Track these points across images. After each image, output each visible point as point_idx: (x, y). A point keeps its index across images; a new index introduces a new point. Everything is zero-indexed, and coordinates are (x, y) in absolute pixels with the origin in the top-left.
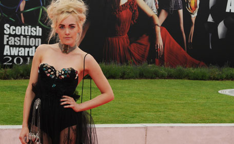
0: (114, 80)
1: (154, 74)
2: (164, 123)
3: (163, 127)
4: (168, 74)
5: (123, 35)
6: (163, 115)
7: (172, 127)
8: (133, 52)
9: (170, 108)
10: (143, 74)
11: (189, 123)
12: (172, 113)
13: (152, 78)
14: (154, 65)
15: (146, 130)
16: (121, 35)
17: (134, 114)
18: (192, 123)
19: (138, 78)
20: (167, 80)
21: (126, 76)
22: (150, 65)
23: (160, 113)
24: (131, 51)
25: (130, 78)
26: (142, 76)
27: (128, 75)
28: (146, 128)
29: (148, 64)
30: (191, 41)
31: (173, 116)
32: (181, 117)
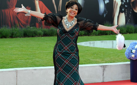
0: (5, 39)
1: (34, 33)
2: (30, 67)
3: (29, 70)
4: (44, 33)
5: (12, 8)
6: (30, 61)
7: (35, 69)
8: (20, 19)
9: (37, 56)
10: (26, 34)
11: (48, 66)
12: (37, 59)
13: (33, 36)
14: (34, 27)
15: (17, 73)
16: (11, 7)
17: (10, 61)
18: (50, 66)
19: (23, 37)
20: (43, 37)
21: (14, 36)
22: (31, 28)
23: (28, 60)
24: (19, 18)
25: (17, 37)
26: (26, 35)
27: (15, 35)
28: (17, 71)
29: (31, 27)
30: (60, 10)
31: (37, 61)
32: (43, 62)
